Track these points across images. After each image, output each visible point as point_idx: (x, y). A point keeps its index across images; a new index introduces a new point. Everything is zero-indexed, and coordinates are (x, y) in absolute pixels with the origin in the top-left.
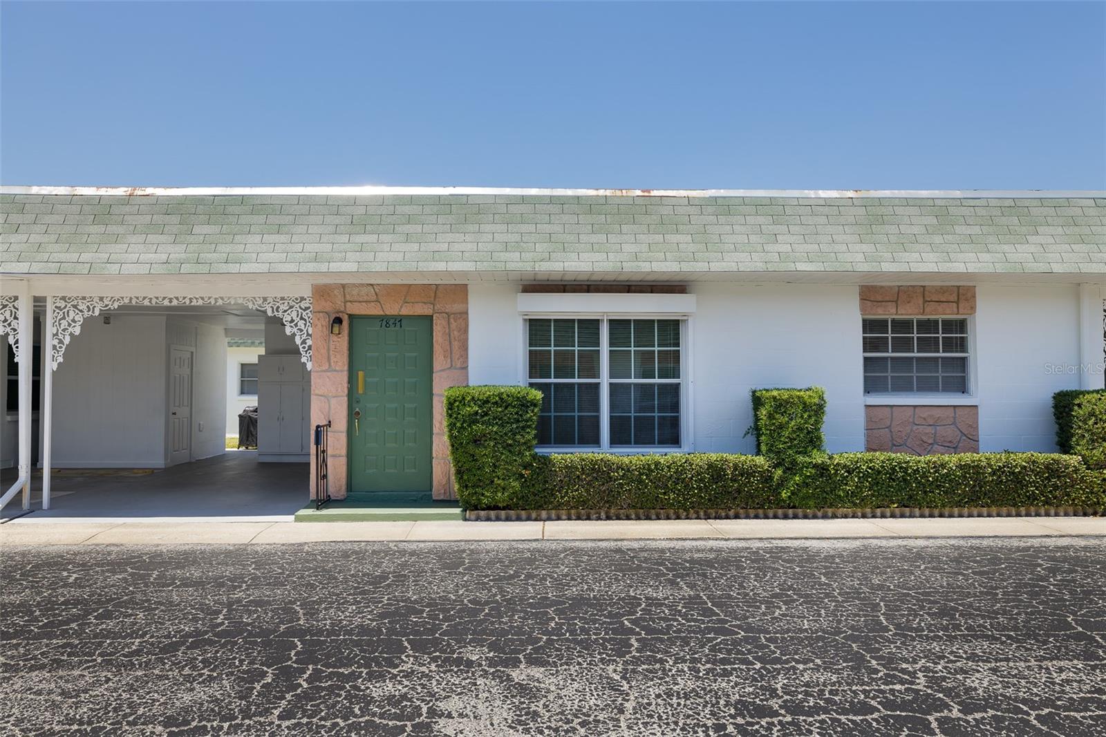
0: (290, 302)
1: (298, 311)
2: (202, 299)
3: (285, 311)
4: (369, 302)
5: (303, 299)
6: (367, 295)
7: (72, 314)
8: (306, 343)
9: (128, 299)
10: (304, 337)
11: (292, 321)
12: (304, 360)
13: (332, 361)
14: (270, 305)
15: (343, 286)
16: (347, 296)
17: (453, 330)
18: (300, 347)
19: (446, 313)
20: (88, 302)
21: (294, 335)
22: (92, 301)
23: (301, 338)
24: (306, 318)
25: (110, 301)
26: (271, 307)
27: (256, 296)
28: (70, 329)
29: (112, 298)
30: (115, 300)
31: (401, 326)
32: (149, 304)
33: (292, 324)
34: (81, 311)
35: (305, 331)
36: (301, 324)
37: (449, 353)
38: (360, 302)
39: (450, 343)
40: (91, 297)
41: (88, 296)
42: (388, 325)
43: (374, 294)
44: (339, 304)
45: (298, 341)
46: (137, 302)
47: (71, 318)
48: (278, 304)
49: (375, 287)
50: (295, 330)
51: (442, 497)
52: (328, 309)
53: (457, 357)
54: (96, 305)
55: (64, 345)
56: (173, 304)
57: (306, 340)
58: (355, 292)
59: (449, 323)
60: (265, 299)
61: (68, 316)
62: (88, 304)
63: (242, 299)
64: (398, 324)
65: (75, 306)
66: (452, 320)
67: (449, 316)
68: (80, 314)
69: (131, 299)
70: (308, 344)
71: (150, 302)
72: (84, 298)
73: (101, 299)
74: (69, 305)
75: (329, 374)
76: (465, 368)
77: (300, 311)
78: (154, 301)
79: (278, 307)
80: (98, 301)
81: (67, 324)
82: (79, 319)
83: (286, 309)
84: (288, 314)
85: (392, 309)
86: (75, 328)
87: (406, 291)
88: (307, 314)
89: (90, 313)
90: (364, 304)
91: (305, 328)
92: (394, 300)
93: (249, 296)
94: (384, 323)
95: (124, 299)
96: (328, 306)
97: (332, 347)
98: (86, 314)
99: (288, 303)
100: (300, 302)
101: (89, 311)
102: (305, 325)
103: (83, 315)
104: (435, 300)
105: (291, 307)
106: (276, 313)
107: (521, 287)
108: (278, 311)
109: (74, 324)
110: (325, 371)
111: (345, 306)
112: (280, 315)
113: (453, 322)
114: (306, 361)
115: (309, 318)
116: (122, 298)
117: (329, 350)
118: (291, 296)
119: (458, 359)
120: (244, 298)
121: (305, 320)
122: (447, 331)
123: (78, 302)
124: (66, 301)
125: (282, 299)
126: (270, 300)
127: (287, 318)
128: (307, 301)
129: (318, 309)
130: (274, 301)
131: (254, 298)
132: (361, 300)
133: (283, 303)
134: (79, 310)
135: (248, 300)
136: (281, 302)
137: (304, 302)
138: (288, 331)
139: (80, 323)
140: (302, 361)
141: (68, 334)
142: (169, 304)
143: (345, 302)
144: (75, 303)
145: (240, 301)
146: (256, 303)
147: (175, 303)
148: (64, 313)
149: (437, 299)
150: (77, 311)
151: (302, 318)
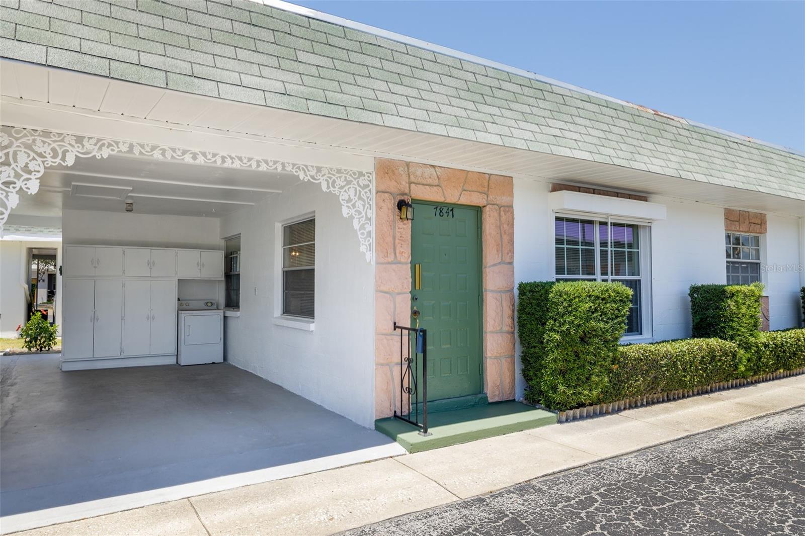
0: (348, 176)
1: (356, 188)
2: (240, 159)
3: (342, 188)
4: (432, 186)
5: (361, 174)
6: (430, 178)
7: (22, 159)
8: (365, 229)
9: (127, 145)
10: (363, 221)
11: (349, 200)
12: (363, 249)
13: (397, 251)
14: (325, 177)
15: (408, 164)
16: (412, 177)
17: (503, 224)
18: (359, 233)
19: (497, 205)
20: (55, 141)
21: (352, 217)
22: (62, 140)
23: (359, 222)
24: (365, 198)
25: (95, 145)
26: (326, 180)
27: (308, 164)
28: (19, 184)
29: (101, 140)
30: (103, 145)
31: (453, 216)
32: (161, 157)
33: (349, 205)
34: (41, 155)
35: (364, 214)
36: (359, 204)
37: (500, 247)
38: (423, 185)
39: (501, 236)
40: (60, 134)
41: (54, 131)
42: (441, 214)
43: (436, 178)
44: (404, 186)
45: (356, 225)
46: (141, 153)
47: (21, 164)
48: (334, 178)
49: (437, 169)
50: (353, 211)
51: (497, 399)
52: (393, 190)
53: (506, 252)
54: (70, 148)
55: (6, 209)
56: (197, 162)
57: (365, 224)
58: (419, 173)
59: (500, 216)
60: (319, 169)
61: (15, 161)
62: (54, 145)
63: (291, 166)
64: (451, 213)
65: (29, 147)
66: (502, 213)
67: (500, 208)
68: (40, 160)
69: (131, 146)
70: (367, 230)
71: (163, 154)
72: (46, 134)
73: (79, 140)
74: (16, 144)
75: (394, 266)
76: (511, 263)
77: (358, 188)
78: (169, 154)
79: (334, 182)
80: (73, 143)
81: (12, 174)
82: (37, 168)
83: (343, 184)
84: (345, 191)
85: (452, 196)
86: (29, 184)
87: (463, 177)
88: (366, 193)
89: (58, 160)
90: (427, 187)
91: (364, 210)
92: (454, 187)
93: (300, 163)
94: (438, 211)
95: (120, 145)
96: (392, 186)
97: (398, 235)
98: (50, 162)
99: (345, 177)
100: (358, 178)
101: (55, 157)
102: (364, 206)
103: (43, 162)
104: (488, 191)
105: (349, 183)
106: (332, 189)
107: (551, 185)
108: (334, 187)
109: (26, 176)
110: (389, 263)
111: (410, 188)
112: (336, 191)
113: (503, 215)
114: (365, 251)
115: (368, 198)
116: (117, 143)
117: (394, 238)
118: (349, 169)
119: (508, 253)
120: (294, 165)
121: (364, 201)
122: (499, 224)
123: (34, 141)
124: (10, 135)
125: (339, 171)
126: (325, 171)
127: (344, 196)
128: (366, 177)
129: (382, 188)
130: (329, 173)
131: (306, 166)
132: (425, 182)
133: (340, 177)
134: (36, 153)
135: (298, 168)
136: (338, 175)
137: (363, 178)
138: (345, 212)
139: (39, 175)
140: (361, 250)
141: (14, 191)
142: (191, 161)
143: (410, 183)
144: (29, 140)
145: (289, 168)
146: (308, 173)
147: (201, 160)
148: (7, 155)
149: (490, 190)
150: (32, 154)
151: (360, 198)
